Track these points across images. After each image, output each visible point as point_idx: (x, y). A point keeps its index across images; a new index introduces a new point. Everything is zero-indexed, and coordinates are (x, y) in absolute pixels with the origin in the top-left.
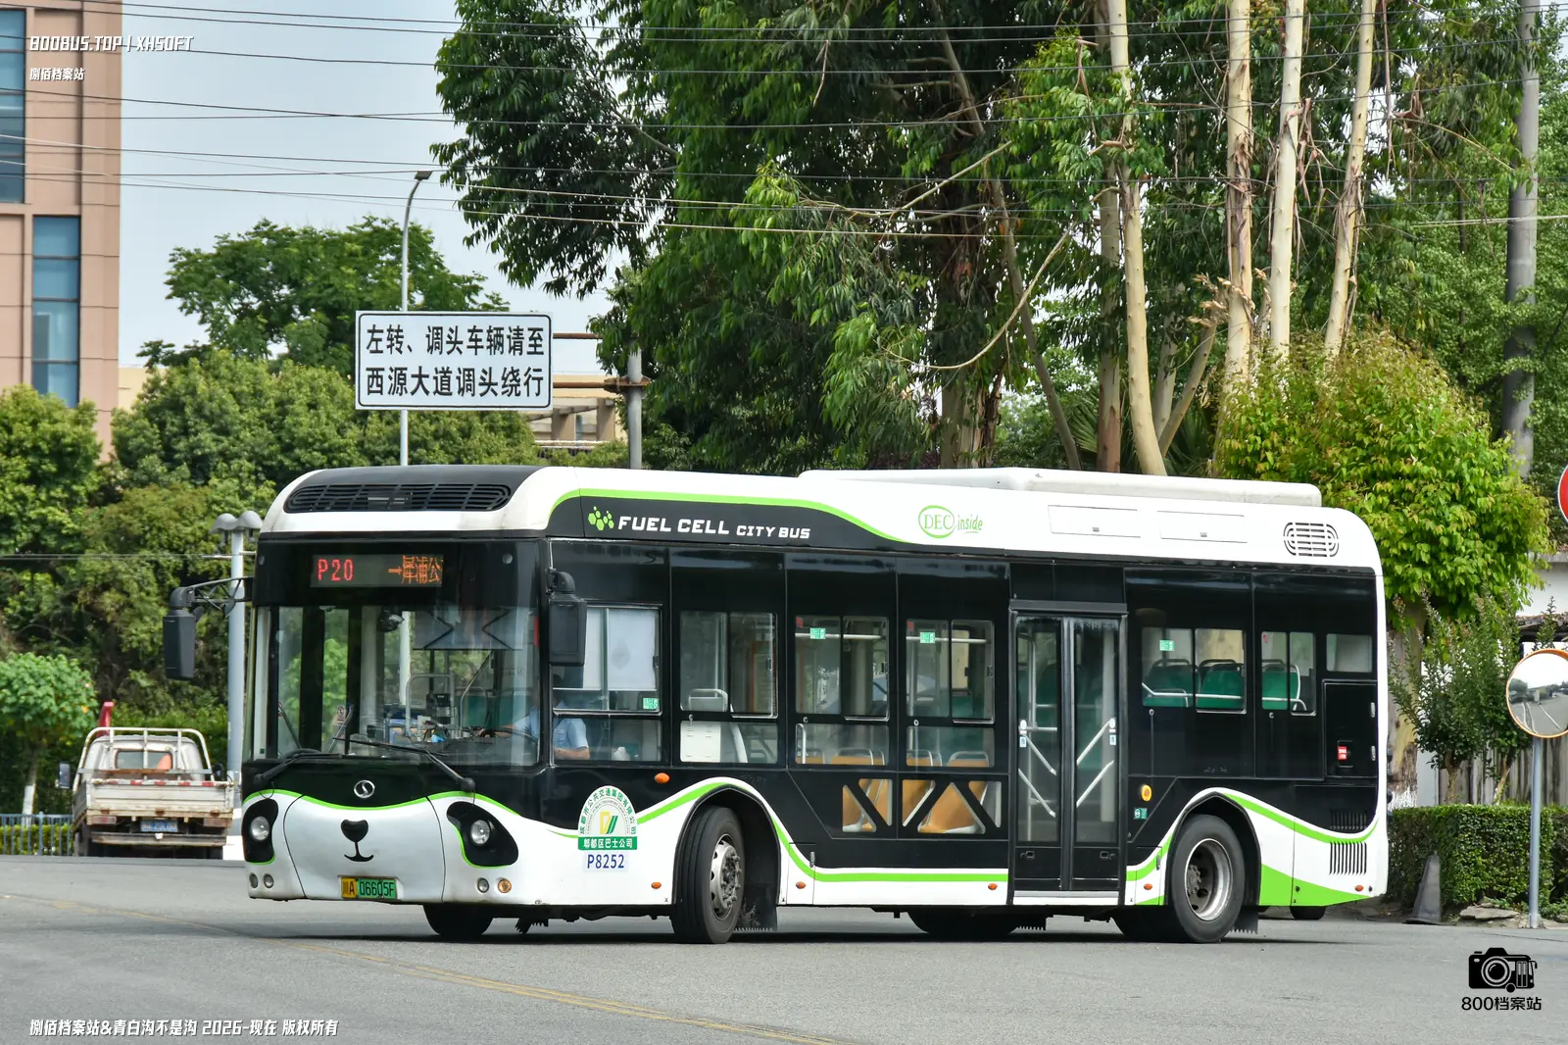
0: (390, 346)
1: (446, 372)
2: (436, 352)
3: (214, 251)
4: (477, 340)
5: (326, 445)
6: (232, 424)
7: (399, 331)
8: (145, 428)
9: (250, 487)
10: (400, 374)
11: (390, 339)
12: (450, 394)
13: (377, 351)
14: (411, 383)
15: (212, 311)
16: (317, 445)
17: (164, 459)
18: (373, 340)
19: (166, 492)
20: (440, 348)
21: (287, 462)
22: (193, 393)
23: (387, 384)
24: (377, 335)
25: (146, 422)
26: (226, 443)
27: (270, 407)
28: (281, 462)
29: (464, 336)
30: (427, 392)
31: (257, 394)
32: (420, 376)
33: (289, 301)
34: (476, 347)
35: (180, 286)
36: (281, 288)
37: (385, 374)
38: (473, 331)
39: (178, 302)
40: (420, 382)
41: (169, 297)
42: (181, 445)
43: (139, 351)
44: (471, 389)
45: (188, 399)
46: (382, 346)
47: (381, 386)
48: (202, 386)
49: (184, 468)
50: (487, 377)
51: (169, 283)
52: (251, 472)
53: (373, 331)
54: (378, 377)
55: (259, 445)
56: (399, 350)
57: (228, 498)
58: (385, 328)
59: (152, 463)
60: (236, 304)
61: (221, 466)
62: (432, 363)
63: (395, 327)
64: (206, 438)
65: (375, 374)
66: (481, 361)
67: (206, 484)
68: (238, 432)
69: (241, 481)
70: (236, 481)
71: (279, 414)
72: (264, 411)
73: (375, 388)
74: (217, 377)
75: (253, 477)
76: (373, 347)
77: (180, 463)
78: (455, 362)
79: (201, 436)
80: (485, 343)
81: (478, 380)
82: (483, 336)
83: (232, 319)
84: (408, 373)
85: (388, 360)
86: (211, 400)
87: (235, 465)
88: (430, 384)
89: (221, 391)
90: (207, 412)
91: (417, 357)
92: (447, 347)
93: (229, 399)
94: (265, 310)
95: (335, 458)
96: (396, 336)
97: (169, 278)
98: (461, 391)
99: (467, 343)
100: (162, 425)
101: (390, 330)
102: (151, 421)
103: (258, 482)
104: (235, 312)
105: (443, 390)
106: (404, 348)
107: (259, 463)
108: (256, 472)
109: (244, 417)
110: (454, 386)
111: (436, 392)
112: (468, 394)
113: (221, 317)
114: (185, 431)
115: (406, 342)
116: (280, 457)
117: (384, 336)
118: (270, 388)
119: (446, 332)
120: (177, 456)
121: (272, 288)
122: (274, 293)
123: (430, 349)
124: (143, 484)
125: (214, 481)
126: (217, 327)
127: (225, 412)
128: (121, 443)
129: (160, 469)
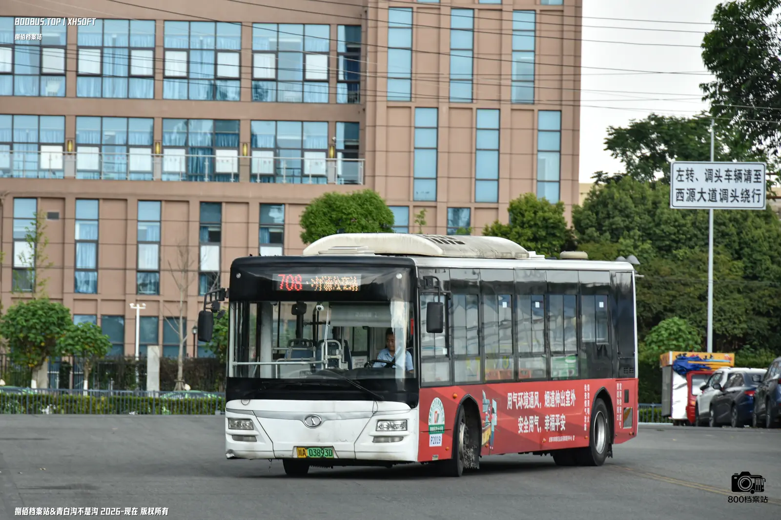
0: (687, 178)
1: (714, 191)
2: (709, 181)
3: (629, 128)
4: (729, 176)
5: (677, 224)
6: (631, 213)
7: (692, 171)
8: (589, 215)
9: (639, 243)
10: (692, 192)
11: (687, 175)
12: (716, 201)
13: (681, 181)
14: (698, 196)
15: (627, 157)
16: (672, 224)
17: (597, 230)
18: (679, 175)
19: (597, 245)
20: (711, 179)
21: (658, 231)
22: (612, 198)
23: (686, 196)
24: (681, 173)
25: (590, 213)
26: (627, 223)
27: (649, 205)
28: (655, 231)
29: (723, 174)
30: (705, 200)
31: (644, 198)
32: (702, 193)
33: (664, 152)
34: (729, 179)
35: (611, 145)
36: (660, 145)
37: (685, 192)
38: (728, 171)
39: (610, 152)
40: (702, 196)
41: (605, 150)
42: (607, 223)
43: (592, 176)
44: (726, 199)
45: (609, 201)
46: (684, 178)
47: (682, 197)
48: (617, 195)
49: (607, 234)
50: (734, 193)
51: (606, 143)
52: (640, 236)
53: (679, 171)
54: (681, 193)
55: (644, 224)
56: (692, 180)
57: (629, 249)
58: (685, 169)
59: (591, 231)
60: (638, 153)
61: (626, 233)
62: (707, 186)
63: (690, 169)
64: (618, 220)
65: (680, 191)
66: (731, 185)
67: (617, 242)
68: (633, 217)
69: (635, 240)
70: (633, 240)
71: (654, 208)
72: (647, 207)
73: (680, 198)
74: (623, 190)
75: (641, 239)
76: (679, 179)
77: (605, 231)
78: (719, 186)
79: (616, 219)
80: (733, 177)
81: (730, 195)
82: (732, 174)
83: (637, 161)
84: (696, 191)
85: (686, 185)
86: (621, 201)
87: (632, 233)
88: (706, 196)
89: (625, 197)
90: (619, 207)
91: (700, 183)
92: (715, 179)
93: (630, 201)
94: (653, 156)
95: (681, 230)
96: (690, 173)
97: (606, 141)
98: (721, 200)
99: (724, 177)
100: (597, 214)
101: (687, 171)
102: (592, 211)
103: (643, 241)
104: (638, 157)
105: (713, 199)
106: (694, 179)
107: (643, 232)
108: (642, 236)
109: (637, 210)
110: (718, 197)
111: (710, 200)
112: (725, 201)
113: (631, 159)
114: (608, 216)
115: (695, 176)
116: (654, 229)
117: (684, 173)
118: (650, 195)
119: (714, 172)
120: (604, 228)
121: (656, 145)
122: (657, 148)
123: (707, 180)
124: (588, 242)
125: (621, 240)
126: (629, 164)
127: (627, 207)
128: (577, 222)
129: (596, 234)
